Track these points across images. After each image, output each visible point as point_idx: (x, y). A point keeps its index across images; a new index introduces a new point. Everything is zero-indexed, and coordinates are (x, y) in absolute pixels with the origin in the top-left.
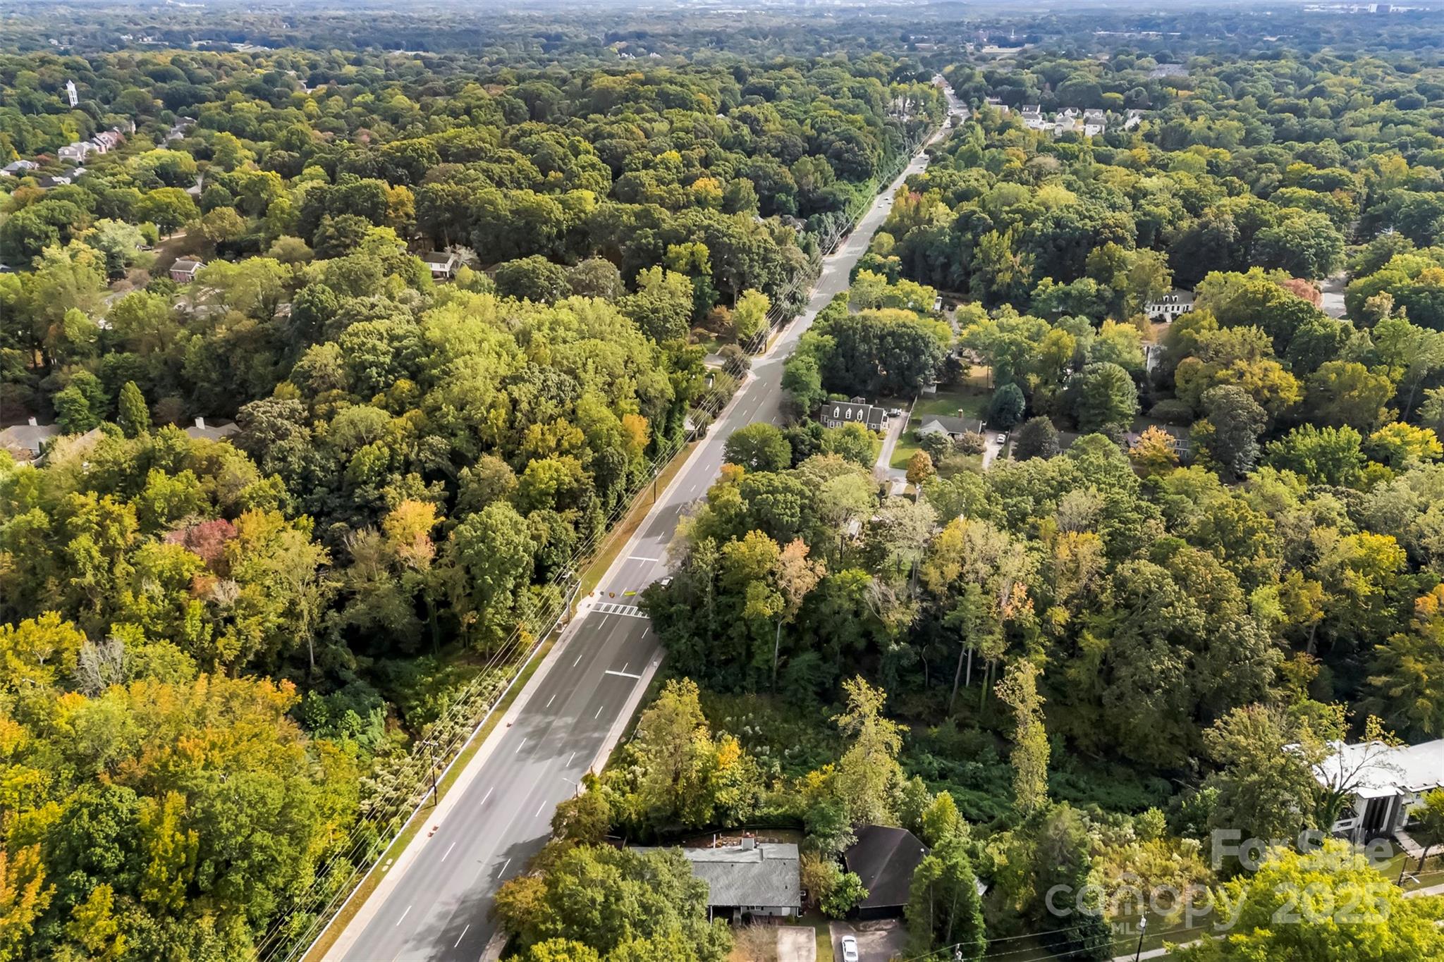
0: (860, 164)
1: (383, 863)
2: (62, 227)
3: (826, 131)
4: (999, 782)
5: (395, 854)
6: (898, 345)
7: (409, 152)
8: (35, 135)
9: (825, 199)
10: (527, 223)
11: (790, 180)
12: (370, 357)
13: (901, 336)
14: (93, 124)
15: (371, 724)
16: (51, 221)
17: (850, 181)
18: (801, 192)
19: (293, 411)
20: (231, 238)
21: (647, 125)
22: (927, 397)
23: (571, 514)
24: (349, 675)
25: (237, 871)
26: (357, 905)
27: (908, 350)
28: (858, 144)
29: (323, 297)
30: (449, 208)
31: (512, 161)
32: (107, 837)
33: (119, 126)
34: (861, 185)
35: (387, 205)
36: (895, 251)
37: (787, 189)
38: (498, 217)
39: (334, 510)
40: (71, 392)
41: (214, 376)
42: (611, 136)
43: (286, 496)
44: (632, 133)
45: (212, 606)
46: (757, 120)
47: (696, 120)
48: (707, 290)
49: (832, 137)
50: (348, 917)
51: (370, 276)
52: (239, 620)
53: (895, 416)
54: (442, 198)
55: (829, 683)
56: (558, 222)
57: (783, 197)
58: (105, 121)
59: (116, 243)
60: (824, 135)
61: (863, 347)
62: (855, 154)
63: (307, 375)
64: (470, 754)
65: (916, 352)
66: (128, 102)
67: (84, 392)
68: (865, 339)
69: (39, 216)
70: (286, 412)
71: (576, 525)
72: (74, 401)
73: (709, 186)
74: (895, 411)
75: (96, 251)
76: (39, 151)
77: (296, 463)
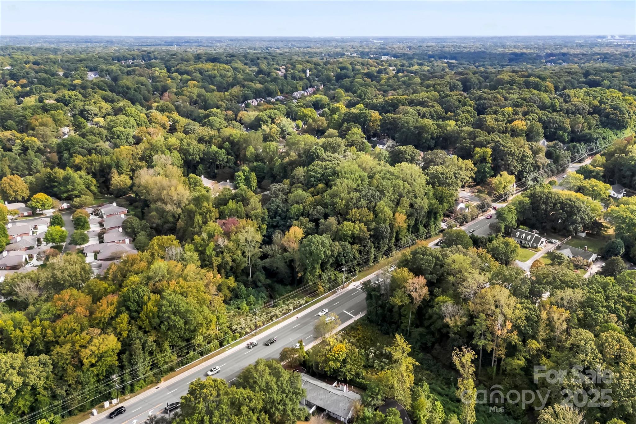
0: (619, 121)
1: (228, 347)
2: (273, 119)
3: (605, 103)
4: (483, 413)
5: (233, 346)
6: (562, 208)
7: (395, 101)
8: (287, 87)
9: (585, 136)
10: (419, 132)
11: (568, 126)
12: (313, 174)
13: (566, 204)
14: (309, 85)
15: (258, 303)
16: (270, 117)
17: (611, 129)
18: (573, 131)
19: (283, 189)
20: (321, 128)
21: (507, 95)
22: (579, 238)
23: (356, 247)
24: (260, 284)
25: (164, 325)
26: (212, 357)
27: (567, 212)
28: (621, 111)
29: (318, 151)
30: (391, 123)
31: (433, 107)
32: (134, 300)
33: (317, 86)
34: (618, 132)
35: (370, 121)
36: (603, 165)
37: (564, 130)
38: (409, 129)
39: (281, 226)
40: (240, 173)
41: (281, 175)
42: (485, 99)
43: (266, 217)
44: (497, 98)
45: (218, 246)
46: (569, 96)
47: (533, 94)
48: (487, 170)
49: (608, 107)
50: (207, 359)
51: (339, 146)
52: (225, 254)
53: (552, 243)
54: (389, 119)
55: (429, 344)
56: (433, 133)
57: (561, 133)
58: (313, 84)
59: (284, 126)
60: (603, 106)
61: (543, 206)
62: (617, 116)
63: (293, 177)
64: (278, 323)
65: (571, 213)
66: (324, 77)
67: (244, 174)
68: (545, 203)
69: (266, 115)
70: (281, 189)
71: (360, 252)
72: (239, 176)
73: (520, 124)
74: (554, 241)
75: (278, 129)
76: (287, 93)
77: (273, 206)
